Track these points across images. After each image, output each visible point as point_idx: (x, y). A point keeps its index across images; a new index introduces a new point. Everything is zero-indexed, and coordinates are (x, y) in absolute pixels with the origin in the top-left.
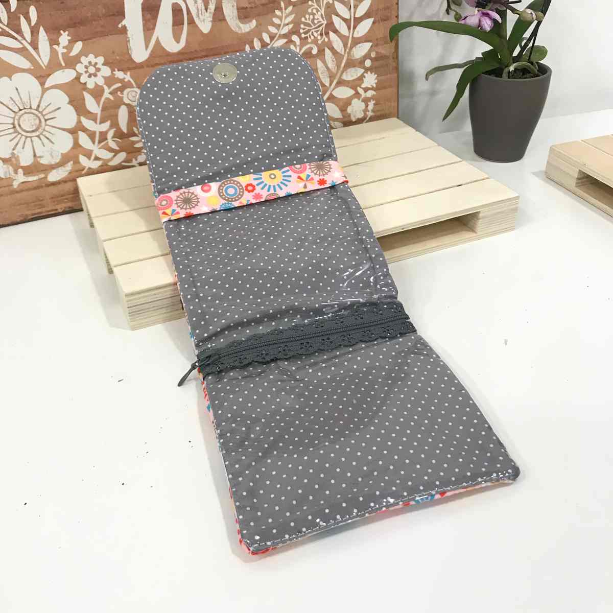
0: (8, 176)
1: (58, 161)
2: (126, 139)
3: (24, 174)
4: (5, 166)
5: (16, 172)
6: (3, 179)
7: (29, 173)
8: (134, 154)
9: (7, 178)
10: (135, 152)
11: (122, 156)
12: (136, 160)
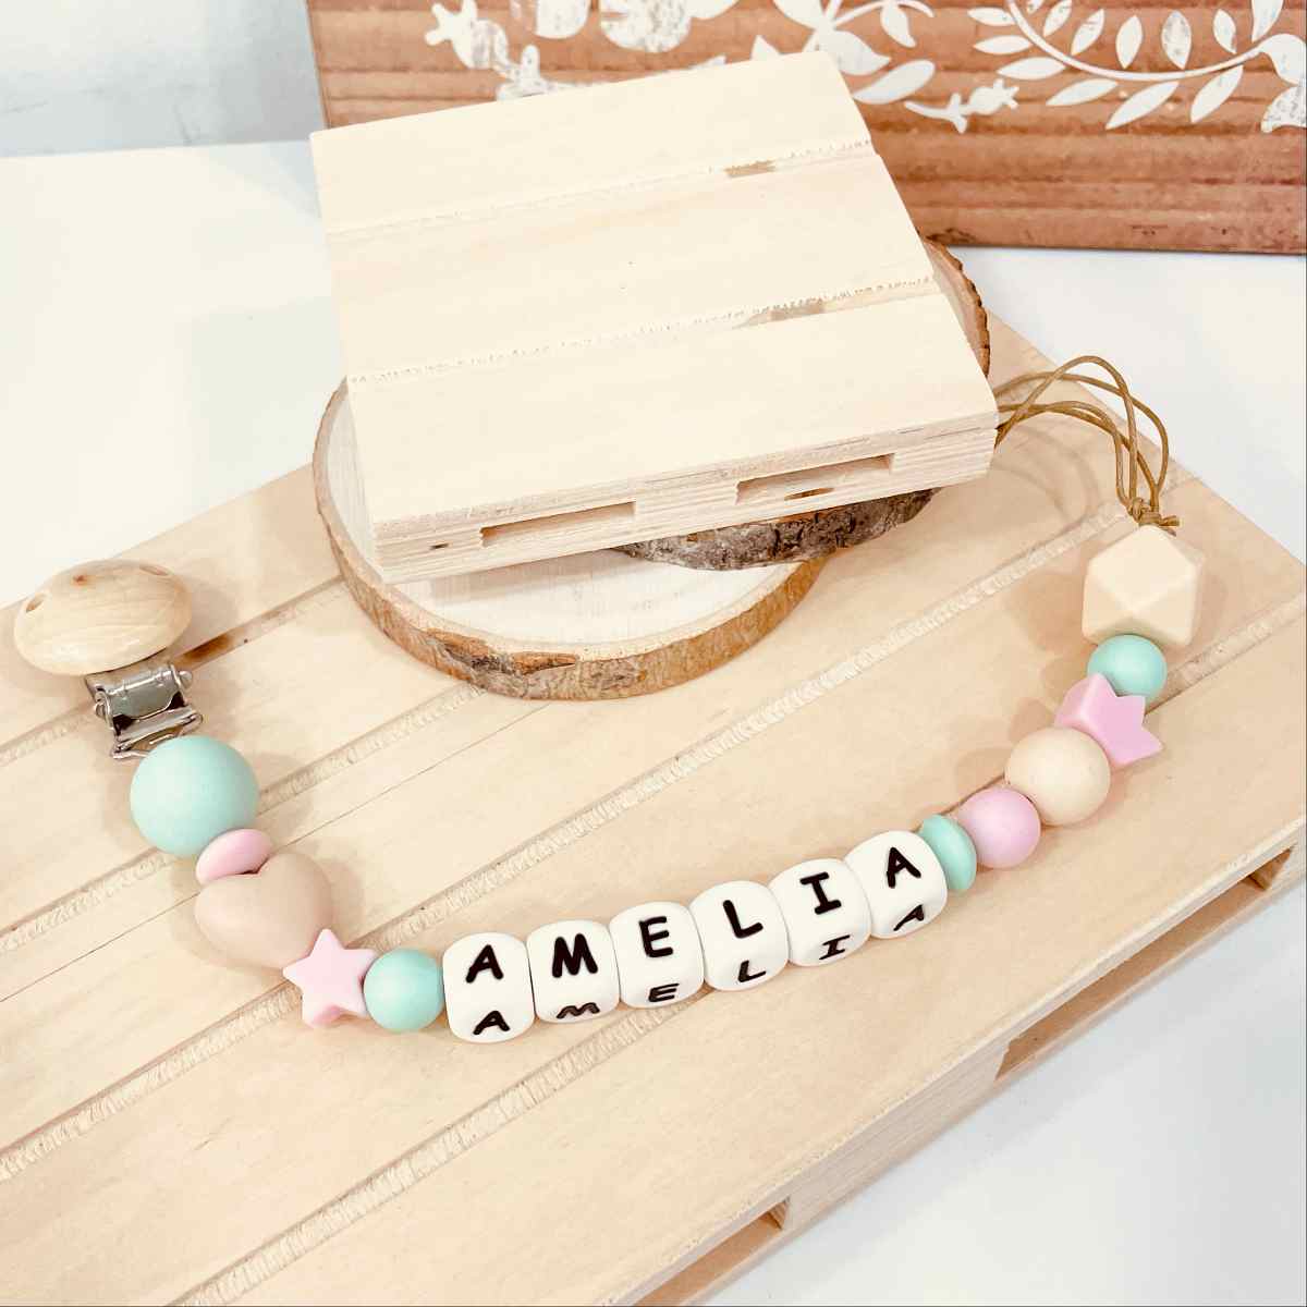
0: (486, 65)
1: (671, 43)
2: (953, 12)
3: (543, 68)
4: (482, 24)
5: (515, 51)
6: (465, 69)
7: (559, 68)
8: (965, 76)
9: (477, 71)
10: (975, 70)
11: (918, 73)
12: (965, 101)
